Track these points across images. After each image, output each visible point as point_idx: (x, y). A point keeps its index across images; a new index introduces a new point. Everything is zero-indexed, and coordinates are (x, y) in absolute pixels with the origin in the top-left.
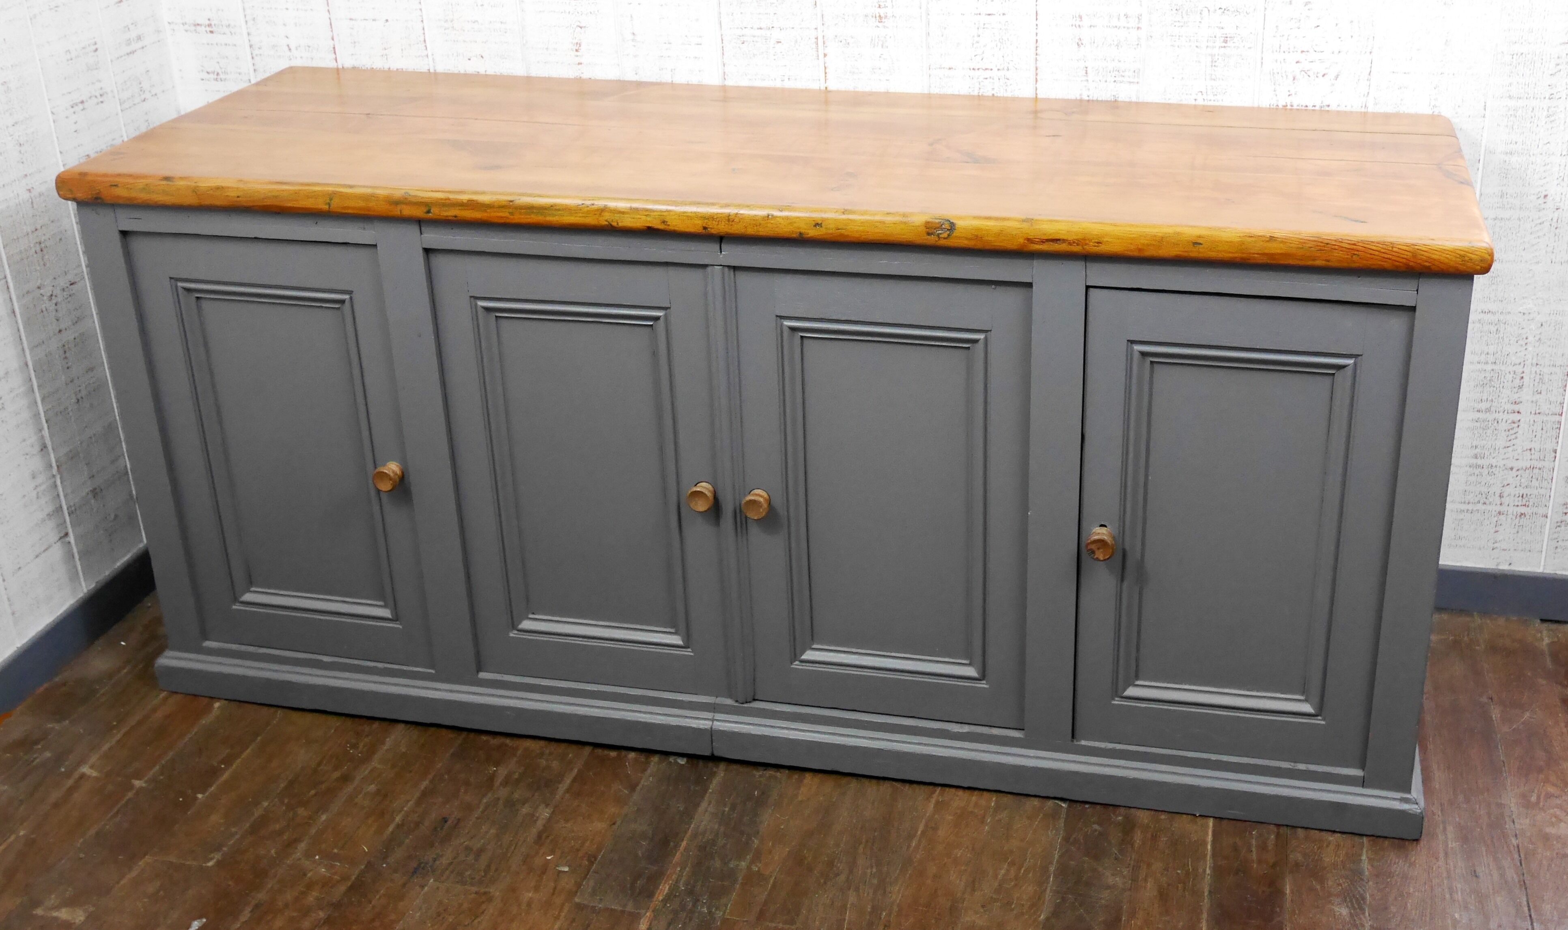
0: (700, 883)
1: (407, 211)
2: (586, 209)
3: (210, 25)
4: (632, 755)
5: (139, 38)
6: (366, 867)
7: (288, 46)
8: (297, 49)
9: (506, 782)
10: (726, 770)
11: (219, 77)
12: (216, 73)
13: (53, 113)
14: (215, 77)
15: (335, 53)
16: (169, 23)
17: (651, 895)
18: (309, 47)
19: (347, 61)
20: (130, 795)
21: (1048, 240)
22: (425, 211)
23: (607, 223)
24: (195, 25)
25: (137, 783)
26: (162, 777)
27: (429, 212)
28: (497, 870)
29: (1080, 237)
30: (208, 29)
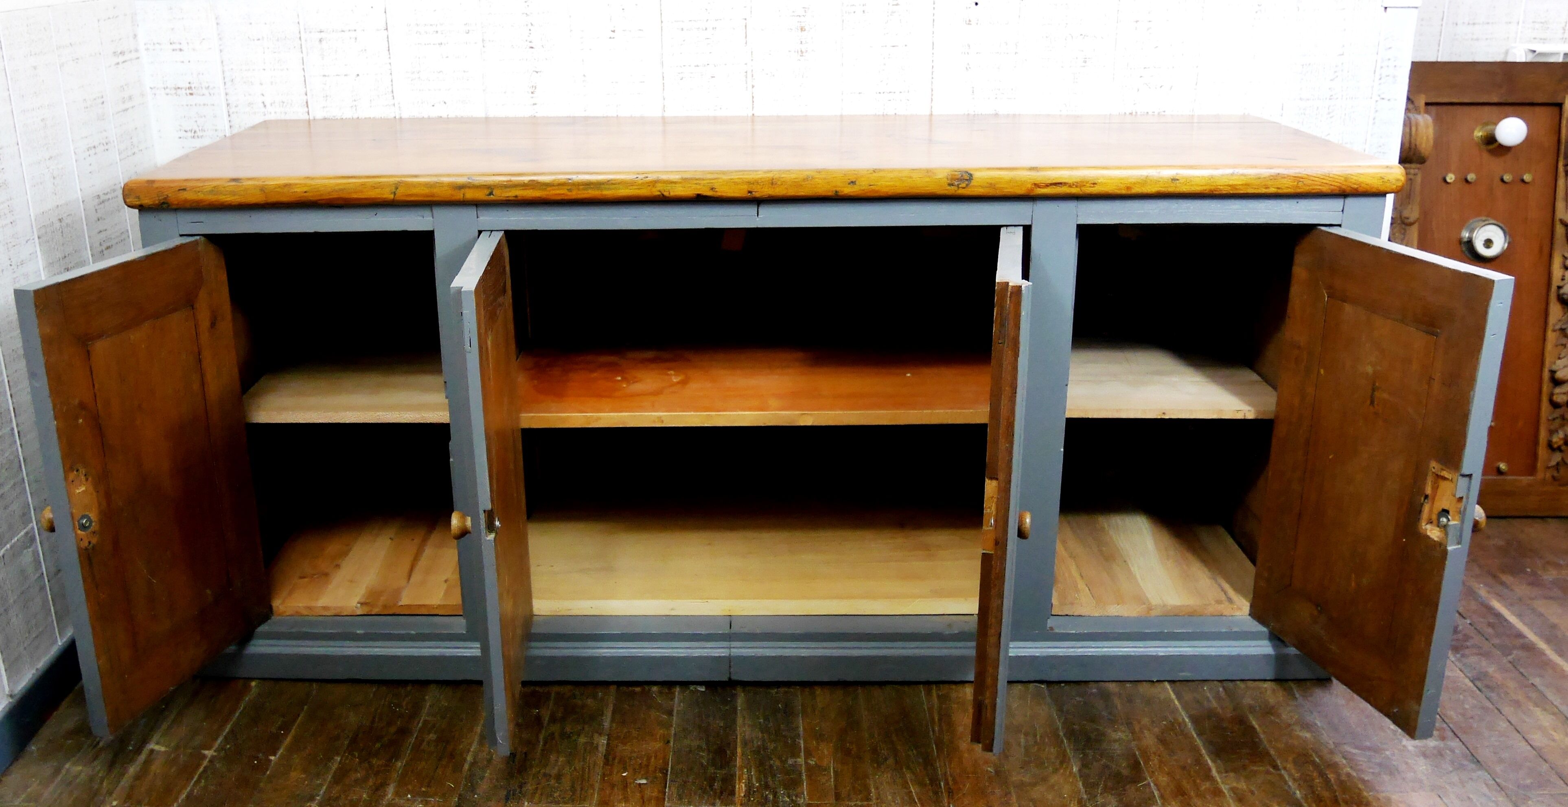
0: (770, 779)
1: (470, 195)
2: (640, 182)
3: (190, 88)
4: (655, 689)
5: (130, 98)
6: (459, 799)
7: (263, 102)
8: (271, 105)
9: (553, 719)
10: (744, 691)
11: (196, 135)
12: (193, 131)
13: (75, 153)
14: (193, 134)
15: (307, 106)
16: (151, 88)
17: (732, 793)
18: (283, 102)
19: (318, 113)
20: (205, 763)
21: (1052, 184)
22: (488, 193)
23: (659, 193)
24: (175, 89)
25: (209, 753)
26: (228, 746)
27: (491, 194)
28: (582, 789)
29: (1079, 180)
30: (188, 92)
